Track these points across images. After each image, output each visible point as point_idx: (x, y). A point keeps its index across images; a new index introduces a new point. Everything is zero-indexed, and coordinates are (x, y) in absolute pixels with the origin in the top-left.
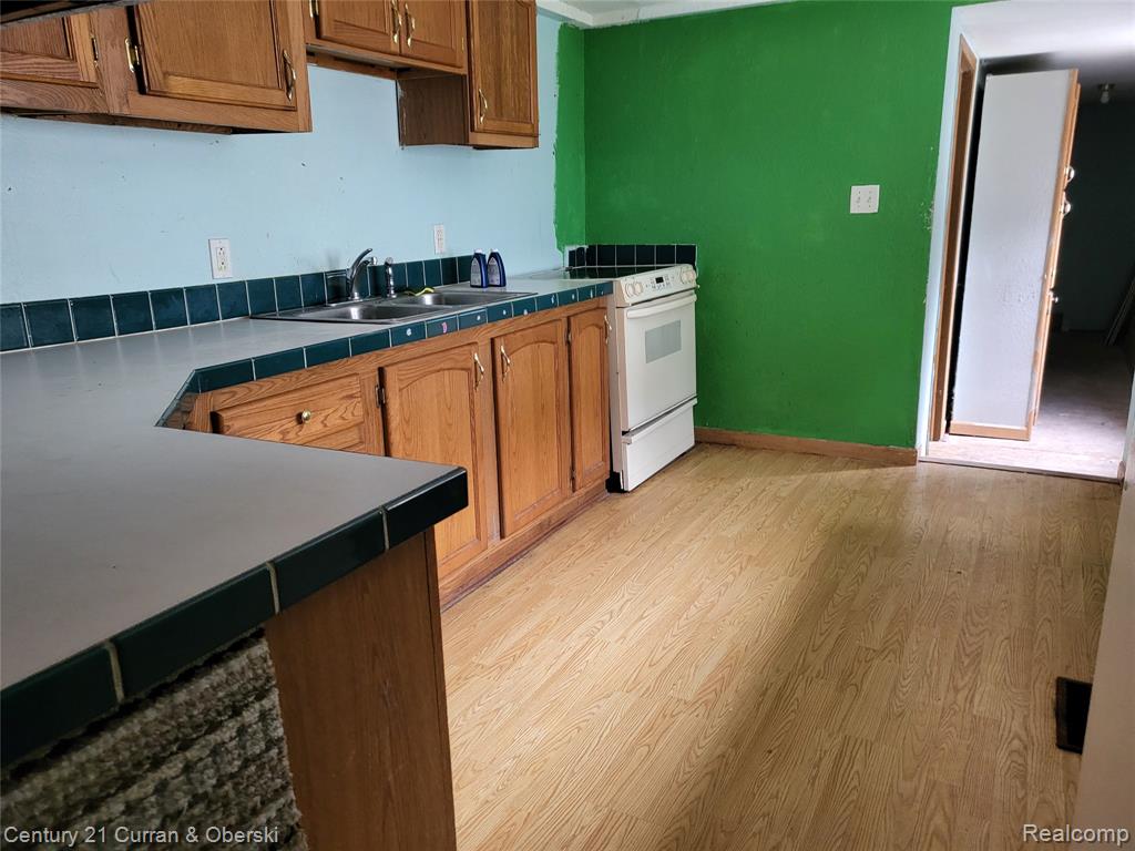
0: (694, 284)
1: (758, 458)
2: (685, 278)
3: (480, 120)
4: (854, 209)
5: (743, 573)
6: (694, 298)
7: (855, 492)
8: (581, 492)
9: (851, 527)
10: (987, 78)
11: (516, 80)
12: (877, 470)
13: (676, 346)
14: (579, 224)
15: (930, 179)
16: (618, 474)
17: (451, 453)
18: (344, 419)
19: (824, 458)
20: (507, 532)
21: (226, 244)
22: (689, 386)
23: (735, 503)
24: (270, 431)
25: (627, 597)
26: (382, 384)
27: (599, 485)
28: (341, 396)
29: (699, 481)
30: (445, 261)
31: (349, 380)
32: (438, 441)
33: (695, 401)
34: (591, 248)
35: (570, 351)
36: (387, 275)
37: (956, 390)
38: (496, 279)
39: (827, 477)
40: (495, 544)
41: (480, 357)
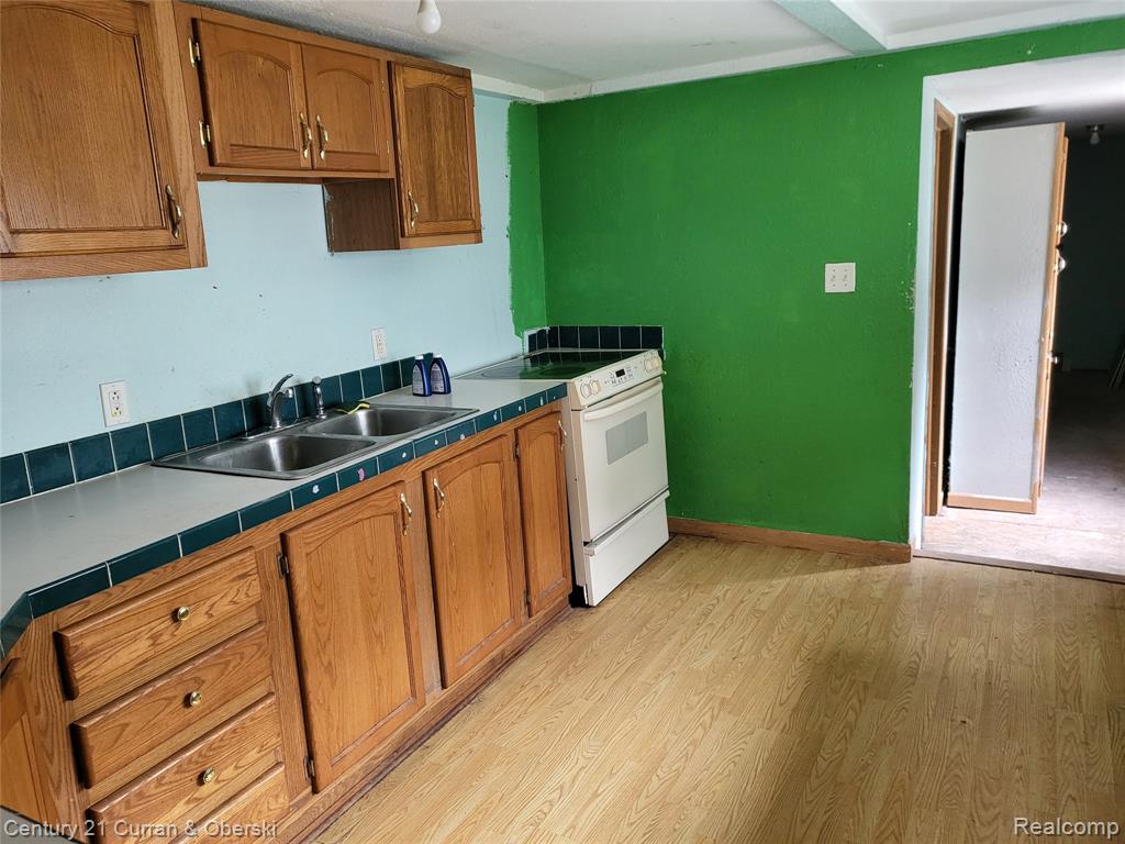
0: (660, 371)
1: (737, 554)
2: (649, 366)
3: (410, 225)
4: (828, 289)
5: (715, 724)
6: (661, 386)
7: (842, 601)
8: (538, 616)
9: (838, 654)
10: (968, 134)
11: (452, 175)
12: (867, 569)
13: (642, 439)
14: (538, 306)
15: (909, 256)
16: (582, 588)
17: (375, 609)
18: (235, 603)
19: (810, 556)
20: (449, 680)
21: (120, 387)
22: (659, 477)
23: (709, 620)
24: (135, 639)
25: (582, 762)
26: (285, 552)
27: (561, 602)
28: (231, 578)
29: (672, 589)
30: (385, 366)
31: (240, 557)
32: (358, 600)
33: (667, 494)
34: (553, 330)
35: (519, 466)
36: (315, 393)
37: (952, 460)
38: (440, 386)
39: (811, 579)
40: (435, 696)
41: (408, 498)
